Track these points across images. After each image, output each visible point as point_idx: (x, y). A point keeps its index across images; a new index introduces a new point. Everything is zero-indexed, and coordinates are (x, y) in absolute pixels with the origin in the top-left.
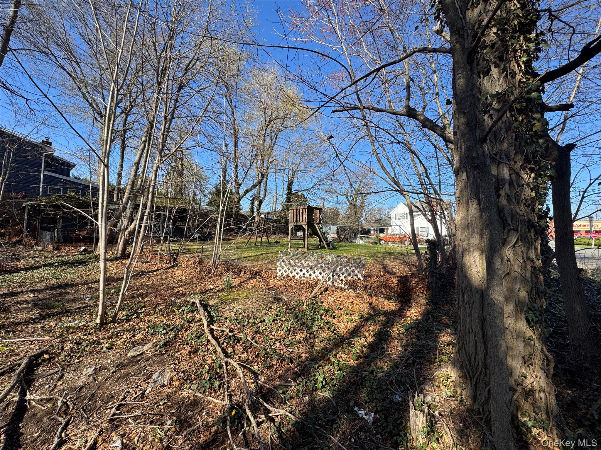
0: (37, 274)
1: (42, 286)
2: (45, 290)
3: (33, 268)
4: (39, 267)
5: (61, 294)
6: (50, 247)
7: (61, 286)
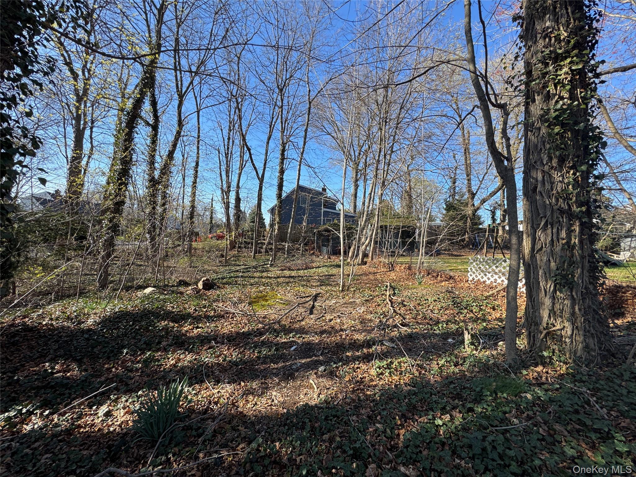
0: (320, 270)
1: (322, 275)
2: (322, 276)
3: (319, 267)
4: (320, 267)
5: (328, 278)
6: (326, 257)
7: (329, 275)
